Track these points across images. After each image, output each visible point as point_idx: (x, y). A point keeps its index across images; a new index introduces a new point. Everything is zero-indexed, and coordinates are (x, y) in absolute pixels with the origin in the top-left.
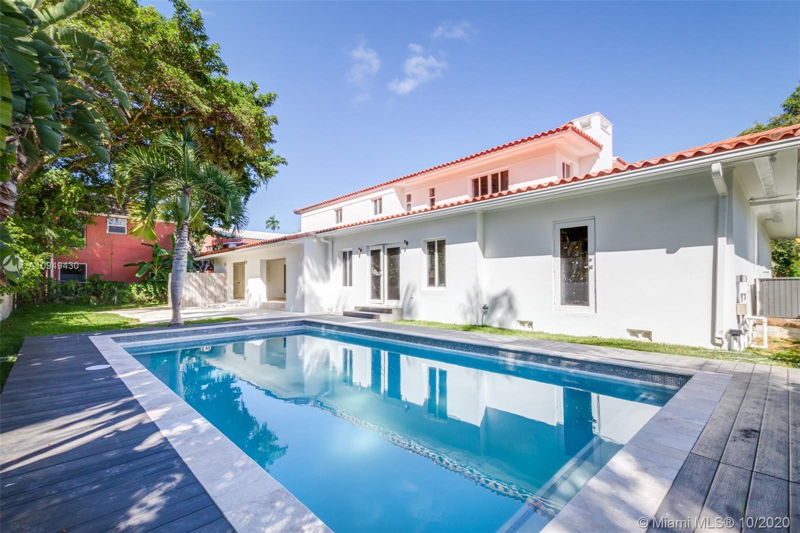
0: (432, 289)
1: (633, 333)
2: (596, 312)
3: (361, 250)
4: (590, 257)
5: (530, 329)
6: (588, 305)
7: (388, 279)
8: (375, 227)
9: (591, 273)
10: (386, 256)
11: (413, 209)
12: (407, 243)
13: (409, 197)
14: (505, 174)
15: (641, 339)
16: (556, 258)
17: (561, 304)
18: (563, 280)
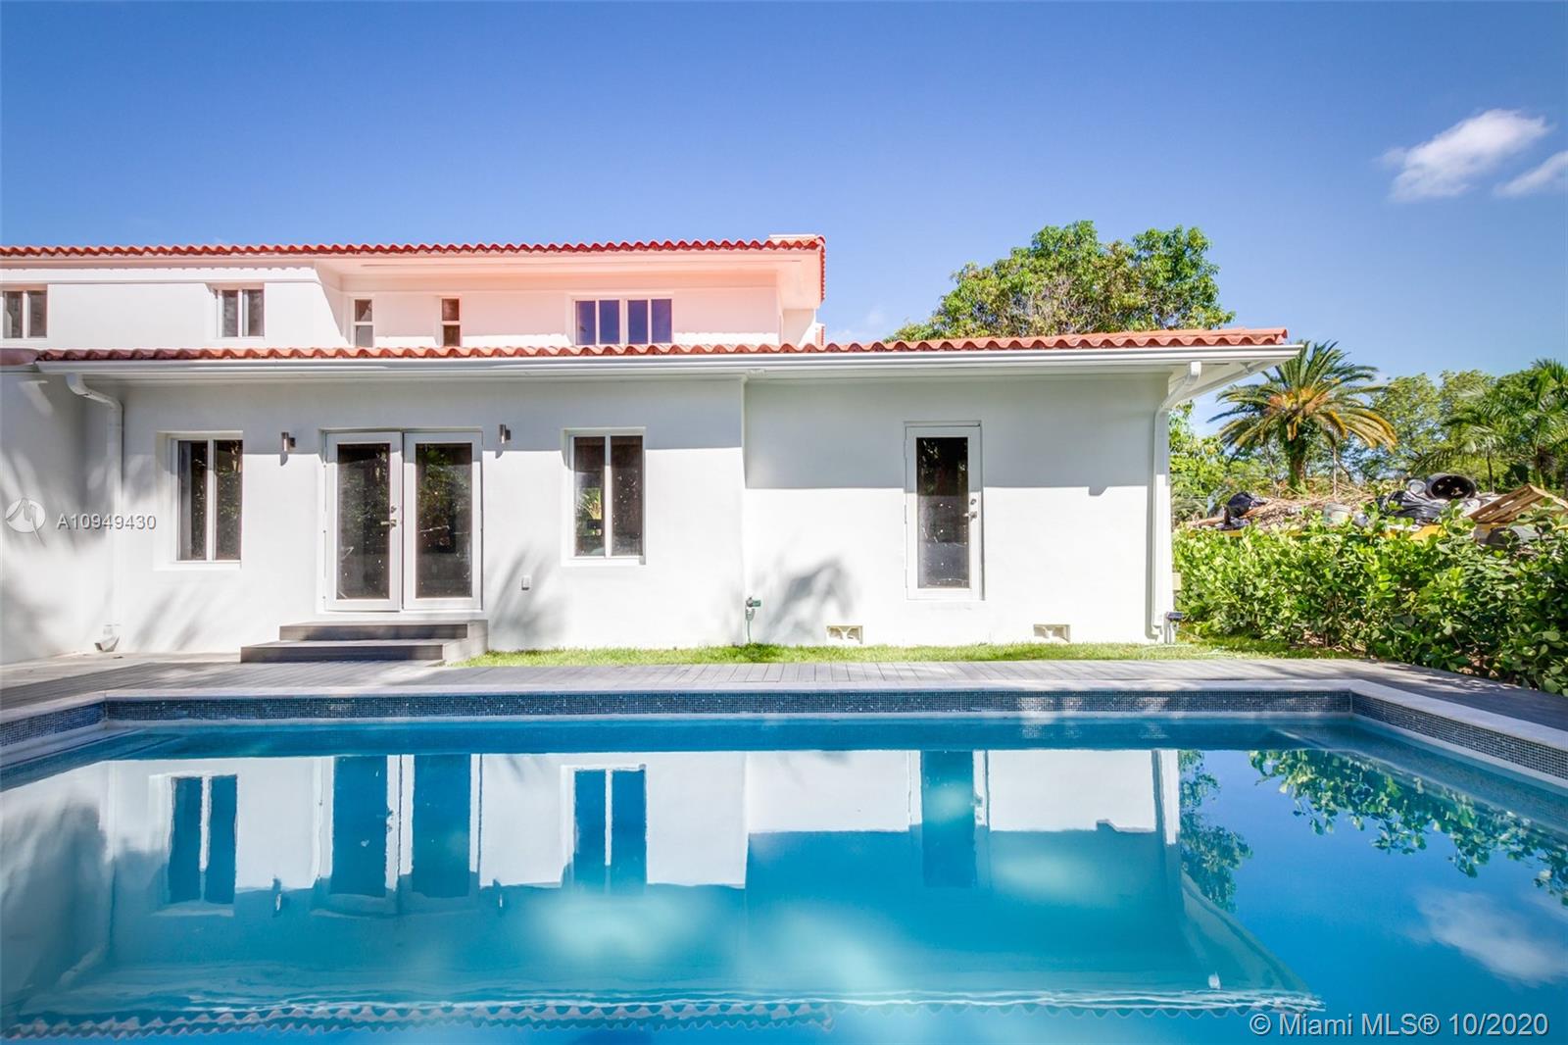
0: (590, 561)
1: (1039, 630)
2: (983, 599)
3: (292, 442)
4: (972, 495)
5: (853, 643)
6: (967, 585)
7: (420, 536)
8: (393, 372)
9: (974, 526)
10: (411, 469)
11: (380, 343)
12: (508, 435)
13: (363, 308)
14: (663, 308)
15: (1052, 639)
16: (909, 495)
17: (919, 587)
18: (921, 538)
